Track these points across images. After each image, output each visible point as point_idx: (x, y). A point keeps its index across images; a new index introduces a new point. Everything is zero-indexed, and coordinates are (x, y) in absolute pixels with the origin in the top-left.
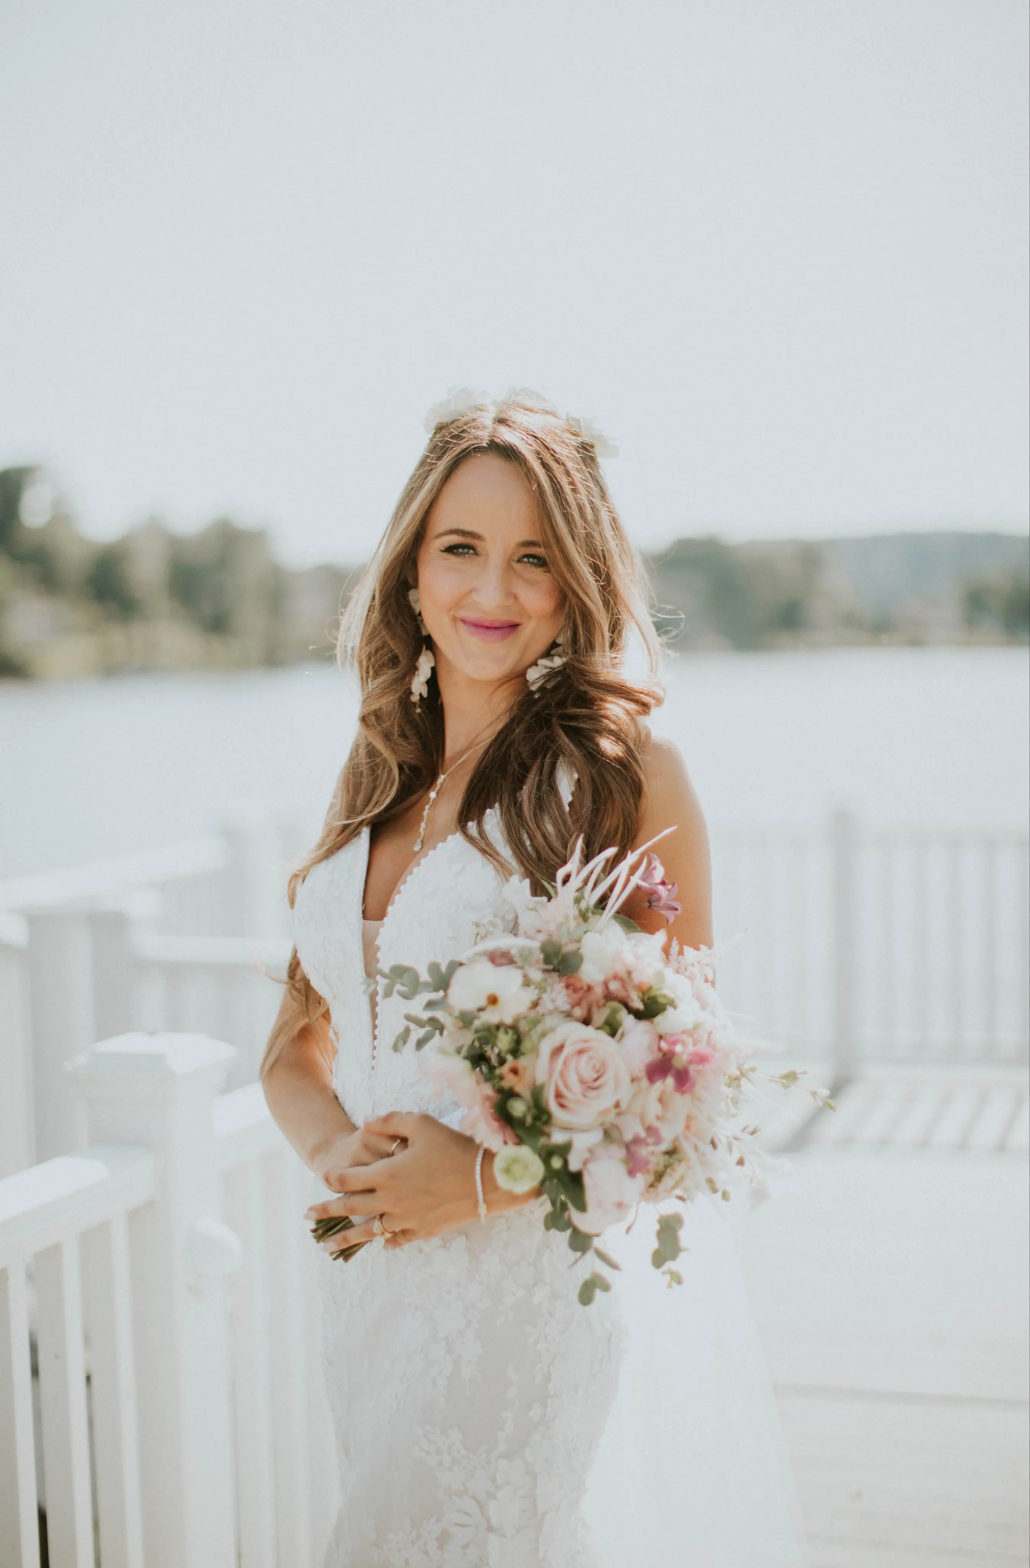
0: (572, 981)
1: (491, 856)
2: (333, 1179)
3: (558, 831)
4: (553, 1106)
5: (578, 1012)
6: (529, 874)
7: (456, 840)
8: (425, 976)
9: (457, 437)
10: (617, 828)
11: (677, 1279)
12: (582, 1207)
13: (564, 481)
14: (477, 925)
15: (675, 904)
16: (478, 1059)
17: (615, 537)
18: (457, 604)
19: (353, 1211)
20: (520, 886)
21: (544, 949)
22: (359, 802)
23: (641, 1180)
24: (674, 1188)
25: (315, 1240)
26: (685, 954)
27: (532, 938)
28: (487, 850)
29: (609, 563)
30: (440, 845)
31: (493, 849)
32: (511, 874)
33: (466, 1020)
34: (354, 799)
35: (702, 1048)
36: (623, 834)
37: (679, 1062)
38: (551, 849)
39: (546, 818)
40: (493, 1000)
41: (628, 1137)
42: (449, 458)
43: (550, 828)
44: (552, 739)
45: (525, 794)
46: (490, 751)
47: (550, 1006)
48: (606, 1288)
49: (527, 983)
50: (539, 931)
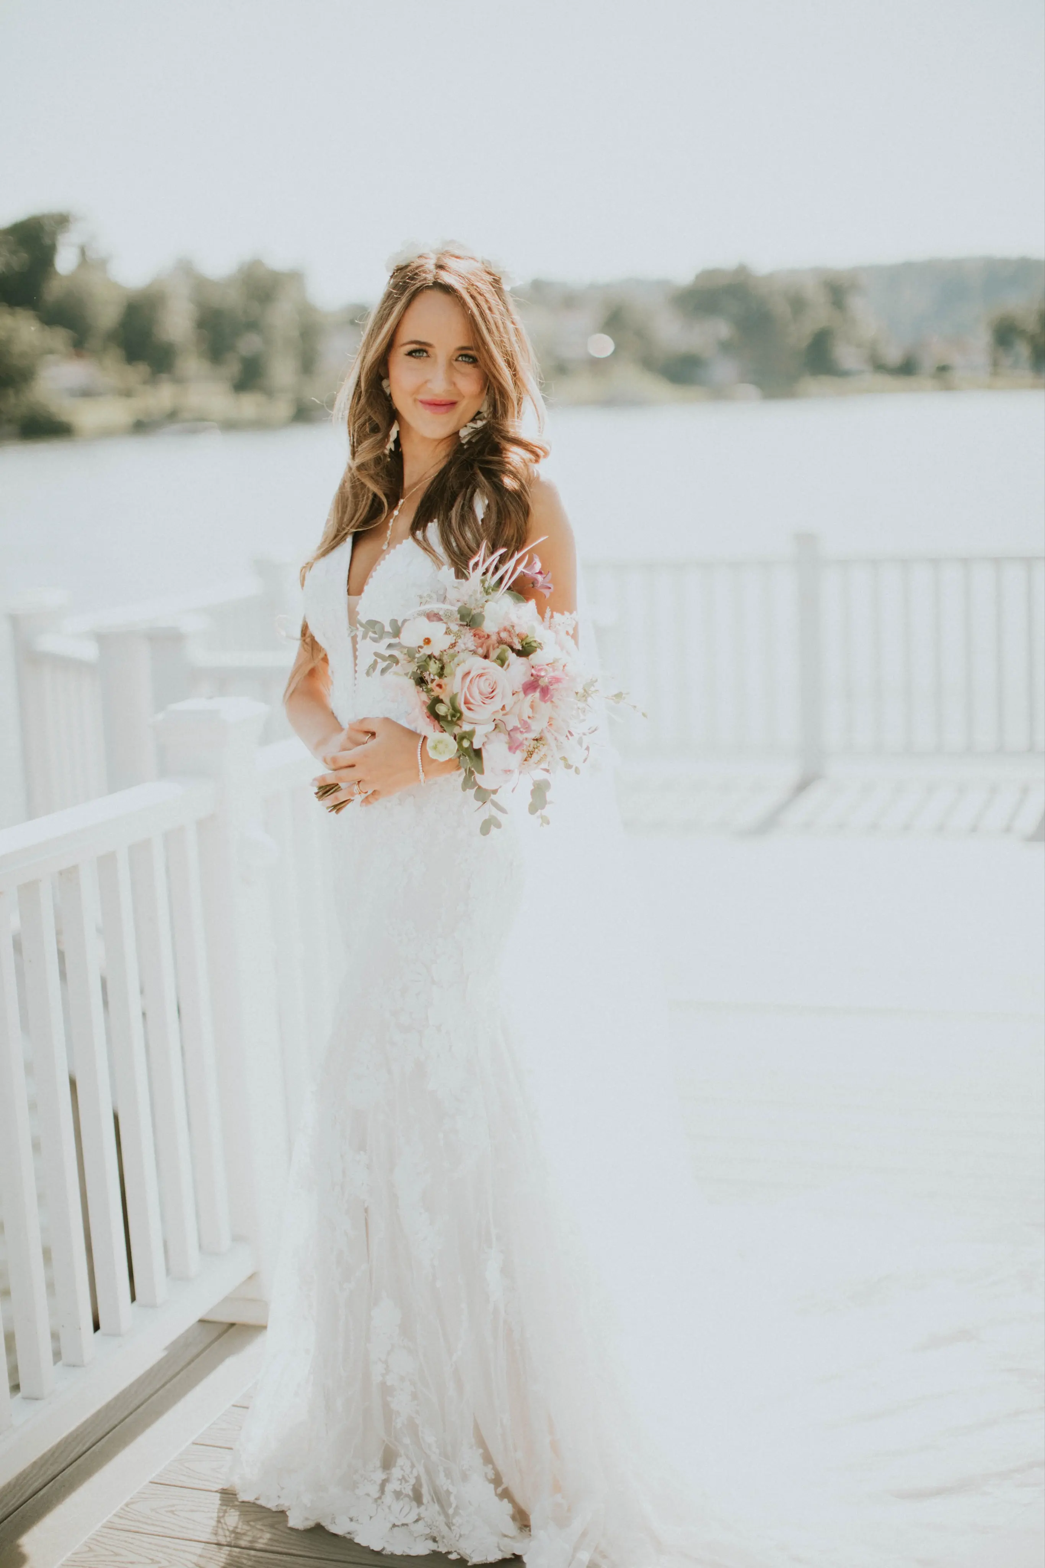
0: (478, 632)
1: (430, 552)
2: (328, 760)
3: (474, 536)
4: (463, 708)
5: (481, 651)
6: (454, 563)
7: (409, 542)
8: (388, 628)
9: (412, 278)
10: (513, 536)
11: (546, 821)
12: (482, 772)
13: (485, 307)
14: (421, 597)
15: (549, 585)
16: (421, 681)
17: (517, 340)
18: (417, 391)
19: (341, 779)
20: (448, 571)
21: (459, 611)
22: (345, 520)
23: (519, 755)
24: (539, 762)
25: (317, 799)
26: (555, 617)
27: (452, 605)
28: (427, 548)
29: (514, 358)
30: (398, 546)
31: (431, 548)
32: (443, 564)
33: (411, 654)
34: (342, 519)
35: (557, 674)
36: (517, 539)
37: (543, 682)
38: (469, 548)
39: (467, 529)
40: (428, 641)
41: (510, 728)
42: (408, 295)
43: (469, 535)
44: (474, 475)
45: (454, 513)
46: (434, 484)
47: (463, 647)
48: (499, 826)
49: (448, 632)
50: (458, 601)
